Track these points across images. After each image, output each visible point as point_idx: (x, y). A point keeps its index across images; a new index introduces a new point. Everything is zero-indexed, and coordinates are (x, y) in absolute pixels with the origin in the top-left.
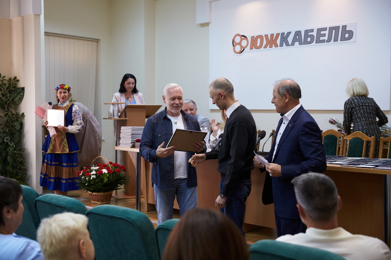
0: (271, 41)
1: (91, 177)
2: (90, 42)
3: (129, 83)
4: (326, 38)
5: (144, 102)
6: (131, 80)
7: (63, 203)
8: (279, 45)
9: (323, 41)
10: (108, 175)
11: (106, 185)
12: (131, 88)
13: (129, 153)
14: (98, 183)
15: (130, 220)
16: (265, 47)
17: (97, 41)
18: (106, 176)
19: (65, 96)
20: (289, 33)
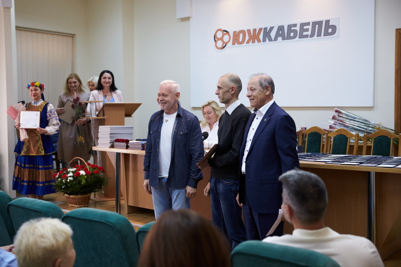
0: (254, 36)
1: (67, 179)
2: (65, 38)
4: (309, 33)
5: (123, 100)
7: (37, 207)
8: (261, 40)
9: (307, 36)
10: (86, 177)
11: (84, 187)
13: (108, 154)
14: (75, 185)
15: (109, 223)
16: (248, 42)
17: (72, 36)
18: (84, 178)
20: (272, 28)
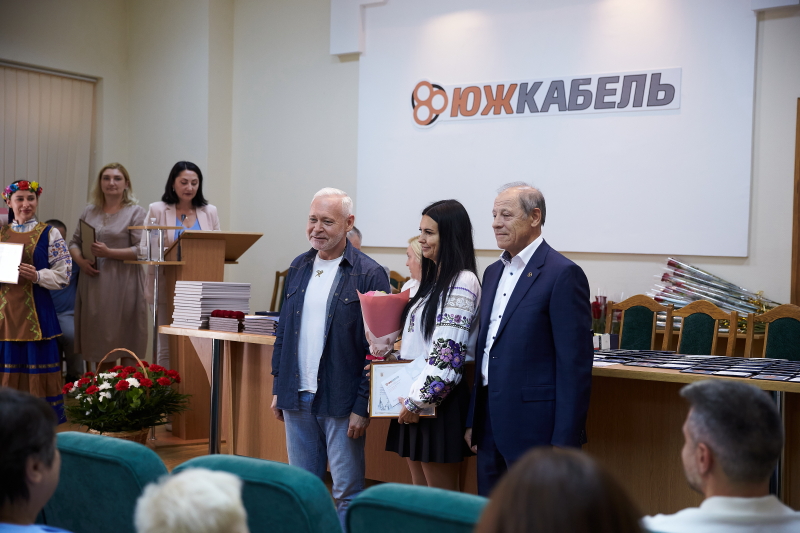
0: (498, 100)
1: (99, 396)
3: (185, 182)
4: (617, 98)
6: (189, 174)
8: (515, 109)
9: (611, 105)
10: (141, 391)
11: (137, 413)
12: (188, 194)
13: (193, 341)
14: (115, 410)
15: (285, 488)
16: (485, 113)
17: (94, 81)
18: (137, 393)
19: (31, 206)
20: (537, 85)
